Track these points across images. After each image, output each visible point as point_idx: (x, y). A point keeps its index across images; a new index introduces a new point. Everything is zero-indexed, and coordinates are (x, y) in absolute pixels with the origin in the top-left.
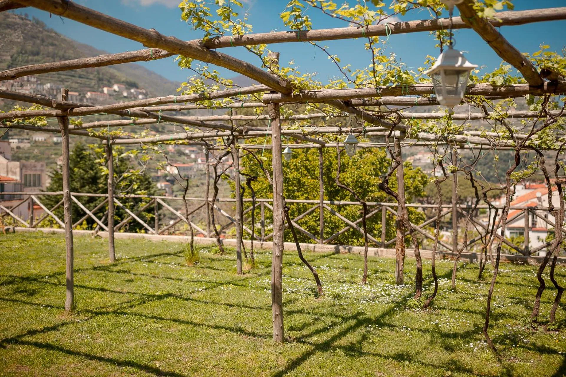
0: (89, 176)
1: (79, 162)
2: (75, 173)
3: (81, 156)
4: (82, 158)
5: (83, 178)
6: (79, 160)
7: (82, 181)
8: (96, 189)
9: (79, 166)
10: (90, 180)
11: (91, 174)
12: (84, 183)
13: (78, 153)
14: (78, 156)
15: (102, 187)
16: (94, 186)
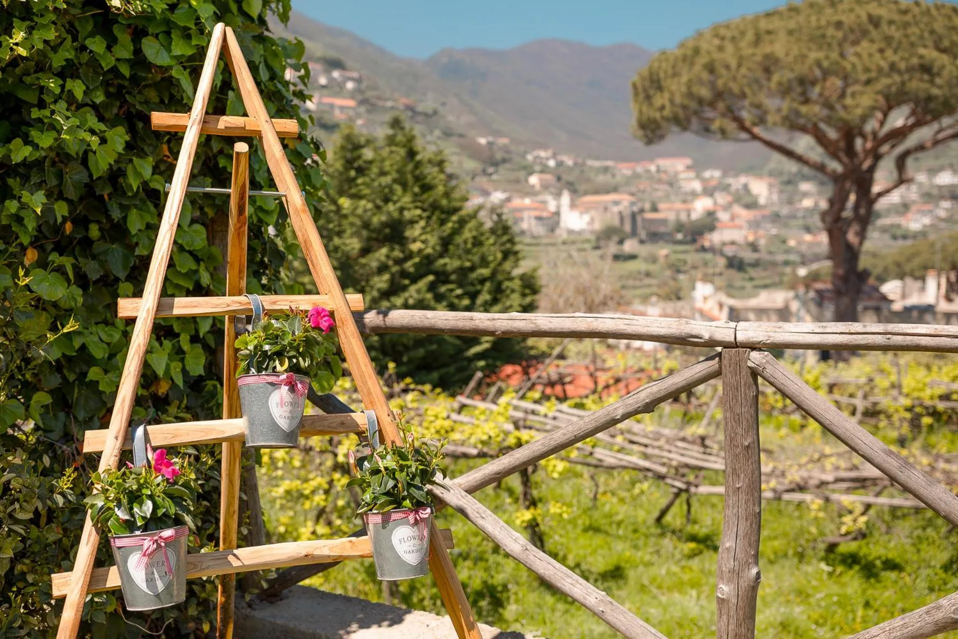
0: (384, 218)
1: (354, 179)
2: (344, 212)
3: (356, 165)
4: (361, 171)
5: (366, 225)
6: (353, 173)
7: (365, 233)
8: (401, 255)
9: (353, 191)
10: (387, 231)
11: (389, 213)
12: (369, 239)
13: (349, 155)
14: (349, 163)
15: (420, 251)
16: (397, 247)
